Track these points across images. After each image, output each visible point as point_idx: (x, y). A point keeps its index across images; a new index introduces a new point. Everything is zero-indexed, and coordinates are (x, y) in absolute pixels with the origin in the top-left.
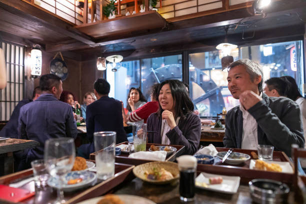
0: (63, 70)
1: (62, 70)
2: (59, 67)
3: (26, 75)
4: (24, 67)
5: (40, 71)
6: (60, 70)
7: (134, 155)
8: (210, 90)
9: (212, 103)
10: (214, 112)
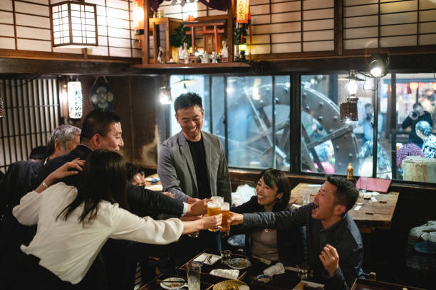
0: (107, 98)
1: (105, 98)
2: (102, 95)
3: (62, 116)
4: (59, 107)
5: (81, 111)
6: (102, 98)
7: (215, 272)
8: (334, 130)
9: (336, 150)
10: (340, 164)
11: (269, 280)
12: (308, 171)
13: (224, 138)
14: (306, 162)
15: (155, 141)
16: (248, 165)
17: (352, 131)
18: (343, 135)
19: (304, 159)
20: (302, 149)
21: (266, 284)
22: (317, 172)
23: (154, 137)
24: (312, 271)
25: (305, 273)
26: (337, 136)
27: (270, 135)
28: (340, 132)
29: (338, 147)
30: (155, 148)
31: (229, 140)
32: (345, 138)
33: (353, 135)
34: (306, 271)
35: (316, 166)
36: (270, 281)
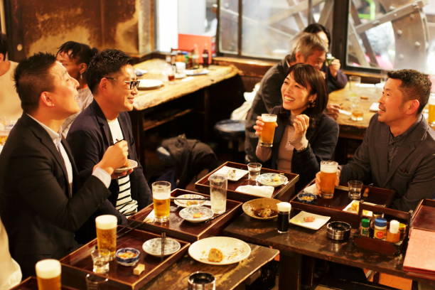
7: (242, 189)
8: (397, 7)
9: (398, 36)
10: (402, 56)
11: (312, 198)
12: (355, 65)
13: (236, 14)
14: (355, 53)
15: (135, 16)
16: (271, 54)
17: (421, 10)
18: (408, 15)
19: (351, 47)
20: (349, 34)
21: (309, 203)
22: (368, 66)
23: (134, 10)
24: (367, 190)
25: (357, 192)
26: (400, 16)
27: (304, 11)
28: (404, 10)
29: (400, 32)
30: (136, 26)
31: (244, 17)
32: (412, 19)
33: (423, 16)
34: (360, 190)
35: (368, 59)
36: (314, 200)
